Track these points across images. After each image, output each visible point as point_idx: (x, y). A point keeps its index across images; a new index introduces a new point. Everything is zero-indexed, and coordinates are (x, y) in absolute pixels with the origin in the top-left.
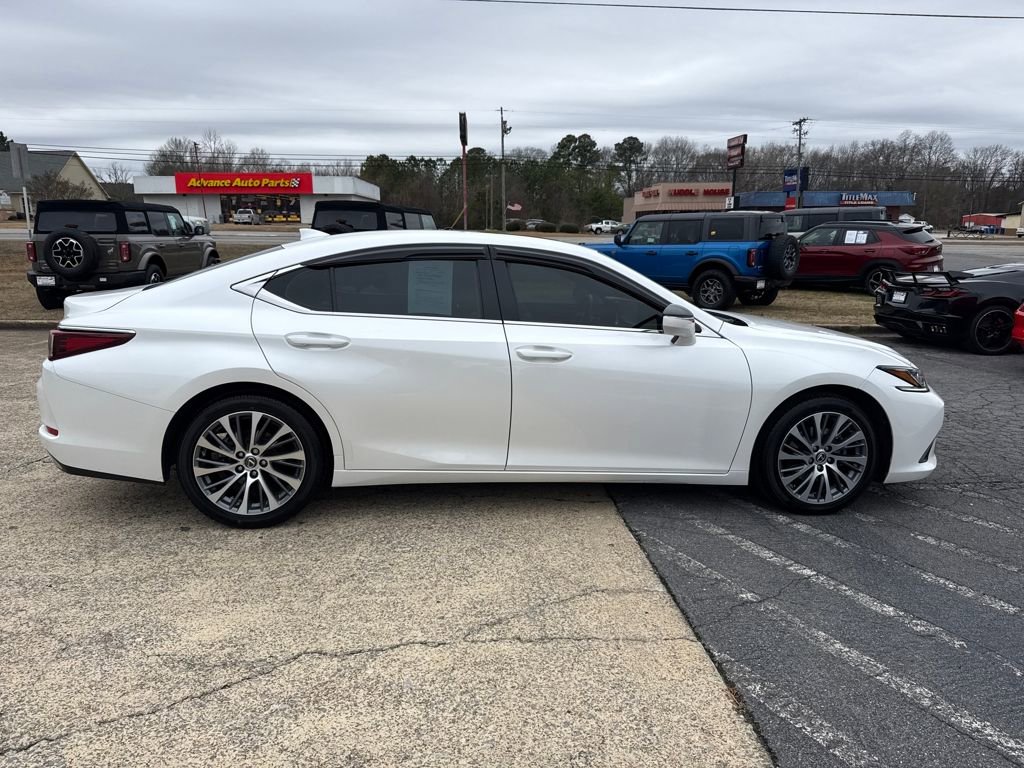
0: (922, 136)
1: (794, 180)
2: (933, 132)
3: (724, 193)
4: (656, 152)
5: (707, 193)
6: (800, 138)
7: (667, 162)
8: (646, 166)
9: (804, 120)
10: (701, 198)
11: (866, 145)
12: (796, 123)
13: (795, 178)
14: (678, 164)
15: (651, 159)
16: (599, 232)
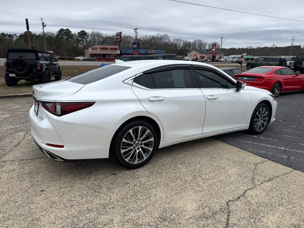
0: (162, 35)
1: (135, 46)
2: (165, 34)
3: (116, 49)
4: (91, 36)
5: (111, 49)
6: (136, 34)
7: (95, 39)
8: (88, 39)
9: (137, 29)
10: (110, 50)
11: (149, 37)
12: (135, 29)
13: (136, 45)
14: (98, 40)
15: (90, 37)
16: (78, 60)
